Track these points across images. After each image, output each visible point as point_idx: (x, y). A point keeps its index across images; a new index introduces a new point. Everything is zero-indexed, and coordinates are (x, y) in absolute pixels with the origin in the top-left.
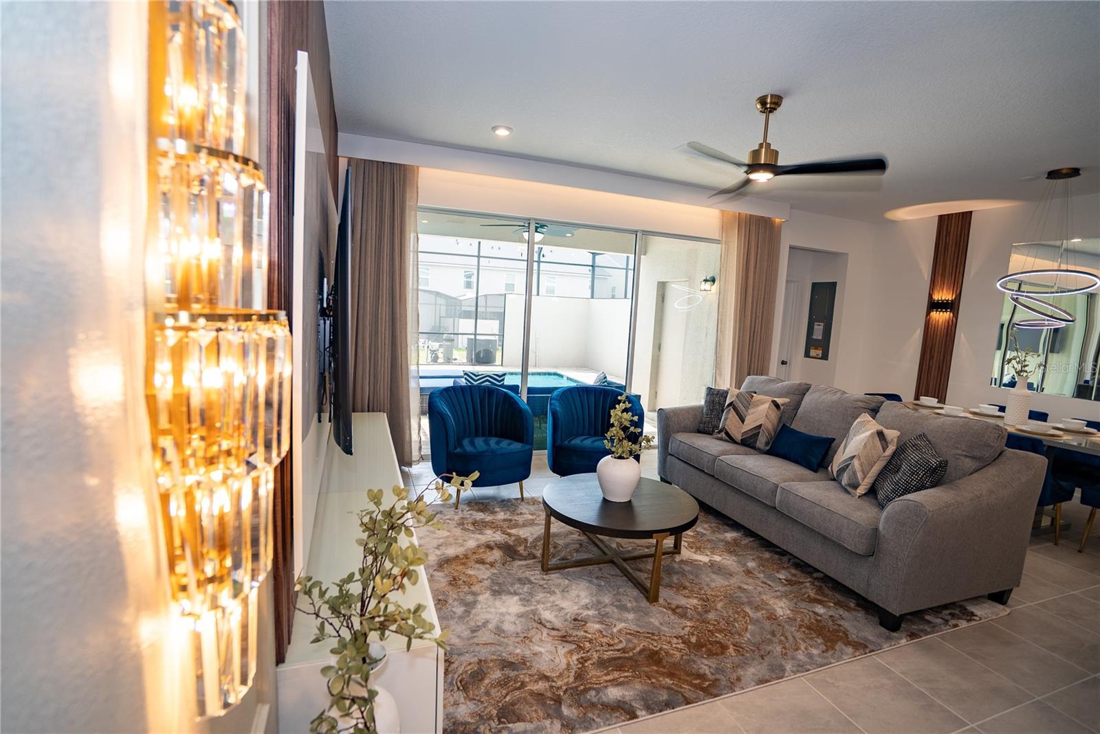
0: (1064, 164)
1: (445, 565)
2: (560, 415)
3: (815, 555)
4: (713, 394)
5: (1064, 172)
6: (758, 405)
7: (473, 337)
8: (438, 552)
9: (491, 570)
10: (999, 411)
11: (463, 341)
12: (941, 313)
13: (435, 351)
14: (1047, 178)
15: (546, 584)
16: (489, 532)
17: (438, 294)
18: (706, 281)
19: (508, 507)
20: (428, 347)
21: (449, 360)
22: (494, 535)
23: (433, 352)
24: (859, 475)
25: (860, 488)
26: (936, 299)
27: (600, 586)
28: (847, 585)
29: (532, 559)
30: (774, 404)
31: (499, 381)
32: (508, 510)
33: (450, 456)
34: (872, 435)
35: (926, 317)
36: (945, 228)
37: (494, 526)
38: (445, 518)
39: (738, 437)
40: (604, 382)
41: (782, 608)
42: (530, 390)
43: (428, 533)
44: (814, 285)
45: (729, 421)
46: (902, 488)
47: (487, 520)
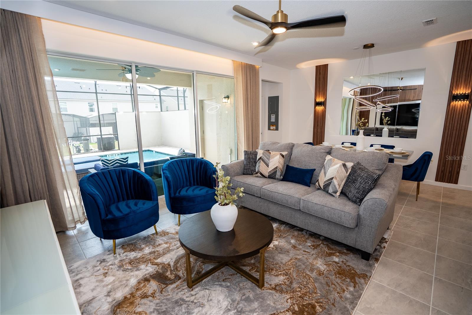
0: (369, 42)
1: (118, 310)
2: (170, 179)
3: (324, 230)
4: (248, 154)
5: (369, 45)
6: (274, 157)
7: (100, 137)
8: (109, 299)
9: (154, 301)
10: (351, 145)
11: (94, 139)
12: (320, 107)
13: (78, 147)
14: (363, 48)
15: (195, 298)
16: (143, 266)
17: (74, 116)
18: (225, 98)
19: (150, 242)
20: (73, 145)
21: (87, 150)
22: (147, 268)
23: (77, 147)
24: (337, 187)
25: (338, 193)
26: (318, 101)
27: (228, 287)
28: (343, 243)
29: (179, 280)
30: (281, 156)
31: (125, 162)
32: (150, 244)
33: (104, 222)
34: (340, 166)
35: (314, 109)
36: (319, 71)
37: (144, 260)
38: (108, 264)
39: (267, 174)
40: (184, 154)
41: (320, 264)
42: (146, 164)
43: (98, 284)
44: (269, 98)
45: (261, 167)
46: (361, 191)
47: (138, 257)
